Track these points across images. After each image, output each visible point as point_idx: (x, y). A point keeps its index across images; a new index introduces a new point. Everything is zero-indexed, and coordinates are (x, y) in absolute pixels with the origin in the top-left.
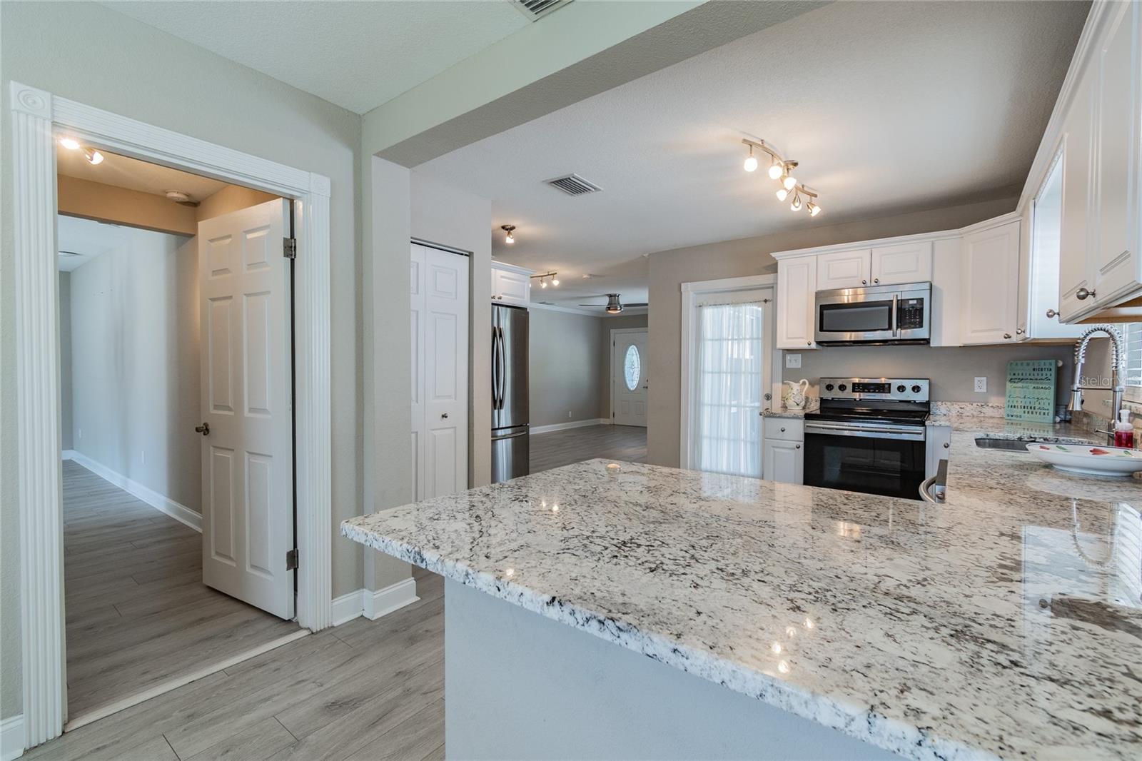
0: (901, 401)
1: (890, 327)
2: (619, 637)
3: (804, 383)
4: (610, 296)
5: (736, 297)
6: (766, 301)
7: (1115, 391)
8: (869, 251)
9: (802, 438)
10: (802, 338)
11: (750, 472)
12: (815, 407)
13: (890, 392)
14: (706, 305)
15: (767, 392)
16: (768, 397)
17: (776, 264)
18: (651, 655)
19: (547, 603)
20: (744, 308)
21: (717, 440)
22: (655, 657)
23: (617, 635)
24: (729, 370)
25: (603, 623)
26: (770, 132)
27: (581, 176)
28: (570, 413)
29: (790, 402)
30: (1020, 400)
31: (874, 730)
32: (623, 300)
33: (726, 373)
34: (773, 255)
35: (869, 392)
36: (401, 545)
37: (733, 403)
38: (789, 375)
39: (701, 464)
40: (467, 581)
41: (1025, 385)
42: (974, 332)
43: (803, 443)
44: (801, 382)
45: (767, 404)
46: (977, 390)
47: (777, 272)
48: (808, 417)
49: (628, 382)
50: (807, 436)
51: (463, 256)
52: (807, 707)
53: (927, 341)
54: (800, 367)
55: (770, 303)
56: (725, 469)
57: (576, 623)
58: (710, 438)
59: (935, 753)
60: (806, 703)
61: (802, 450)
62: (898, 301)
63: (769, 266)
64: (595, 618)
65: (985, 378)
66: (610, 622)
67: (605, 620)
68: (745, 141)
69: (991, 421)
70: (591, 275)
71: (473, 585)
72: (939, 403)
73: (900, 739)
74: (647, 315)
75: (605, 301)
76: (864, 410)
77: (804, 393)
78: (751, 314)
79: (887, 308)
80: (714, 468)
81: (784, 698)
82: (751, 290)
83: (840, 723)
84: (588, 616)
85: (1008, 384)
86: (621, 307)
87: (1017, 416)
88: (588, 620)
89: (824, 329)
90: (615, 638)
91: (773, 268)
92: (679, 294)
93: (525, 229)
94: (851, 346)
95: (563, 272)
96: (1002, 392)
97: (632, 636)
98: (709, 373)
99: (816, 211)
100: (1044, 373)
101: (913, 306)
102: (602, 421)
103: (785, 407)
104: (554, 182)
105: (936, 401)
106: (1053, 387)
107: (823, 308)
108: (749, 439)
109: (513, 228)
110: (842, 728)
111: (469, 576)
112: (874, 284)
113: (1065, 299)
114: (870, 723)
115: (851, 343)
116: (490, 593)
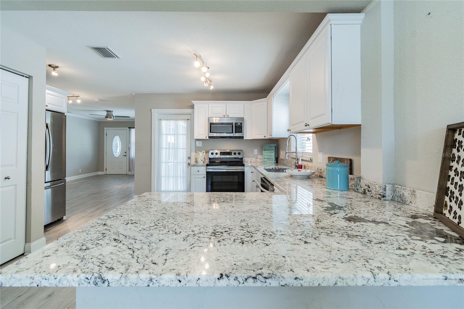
0: (235, 158)
1: (233, 132)
2: (265, 282)
3: (204, 152)
4: (108, 111)
5: (176, 117)
6: (188, 120)
7: (296, 153)
8: (225, 105)
9: (205, 174)
10: (204, 135)
11: (182, 189)
12: (207, 162)
13: (231, 155)
14: (163, 120)
15: (190, 156)
16: (189, 158)
17: (194, 105)
18: (284, 285)
19: (218, 279)
20: (179, 122)
21: (168, 177)
22: (286, 285)
23: (264, 281)
24: (173, 147)
25: (256, 278)
26: (203, 53)
27: (112, 48)
28: (80, 170)
29: (199, 160)
30: (266, 156)
31: (376, 280)
32: (115, 114)
33: (172, 148)
34: (193, 102)
35: (225, 155)
36: (78, 276)
37: (175, 162)
38: (198, 150)
39: (161, 188)
40: (151, 284)
41: (268, 152)
42: (256, 135)
43: (206, 175)
44: (203, 152)
45: (189, 161)
46: (255, 153)
47: (194, 109)
48: (207, 165)
49: (114, 153)
50: (207, 172)
51: (24, 77)
52: (353, 281)
53: (243, 137)
54: (201, 146)
55: (190, 121)
56: (172, 190)
57: (238, 283)
58: (165, 177)
59: (394, 280)
60: (353, 280)
61: (205, 178)
62: (235, 123)
63: (189, 106)
64: (250, 277)
65: (257, 150)
66: (260, 276)
67: (256, 276)
68: (195, 54)
69: (259, 163)
70: (100, 100)
71: (157, 285)
72: (245, 158)
73: (384, 280)
74: (134, 122)
75: (105, 114)
76: (219, 161)
77: (203, 156)
78: (182, 124)
79: (231, 125)
80: (167, 189)
81: (345, 281)
82: (182, 114)
83: (365, 282)
84: (246, 277)
85: (263, 151)
86: (113, 117)
87: (266, 161)
88: (246, 279)
89: (211, 132)
90: (263, 283)
91: (192, 107)
92: (150, 113)
93: (65, 69)
94: (220, 138)
95: (83, 96)
96: (262, 154)
97: (273, 279)
98: (164, 148)
99: (212, 87)
100: (272, 148)
101: (239, 125)
102: (99, 173)
103: (196, 162)
104: (94, 48)
105: (244, 158)
106: (274, 152)
107: (211, 124)
108: (182, 175)
109: (57, 67)
110: (365, 284)
111: (153, 280)
112: (227, 117)
113: (292, 126)
114: (375, 278)
115: (220, 137)
116: (172, 286)
